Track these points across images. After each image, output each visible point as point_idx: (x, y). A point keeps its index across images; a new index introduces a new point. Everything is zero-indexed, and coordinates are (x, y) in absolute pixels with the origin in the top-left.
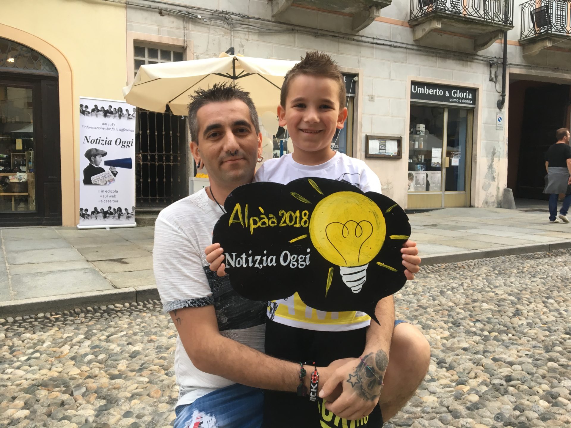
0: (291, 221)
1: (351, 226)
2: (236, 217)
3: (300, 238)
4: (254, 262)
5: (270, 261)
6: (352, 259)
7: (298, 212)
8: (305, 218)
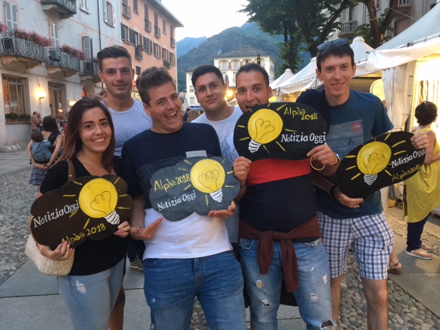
1: (209, 174)
2: (157, 187)
4: (171, 204)
5: (179, 201)
6: (214, 188)
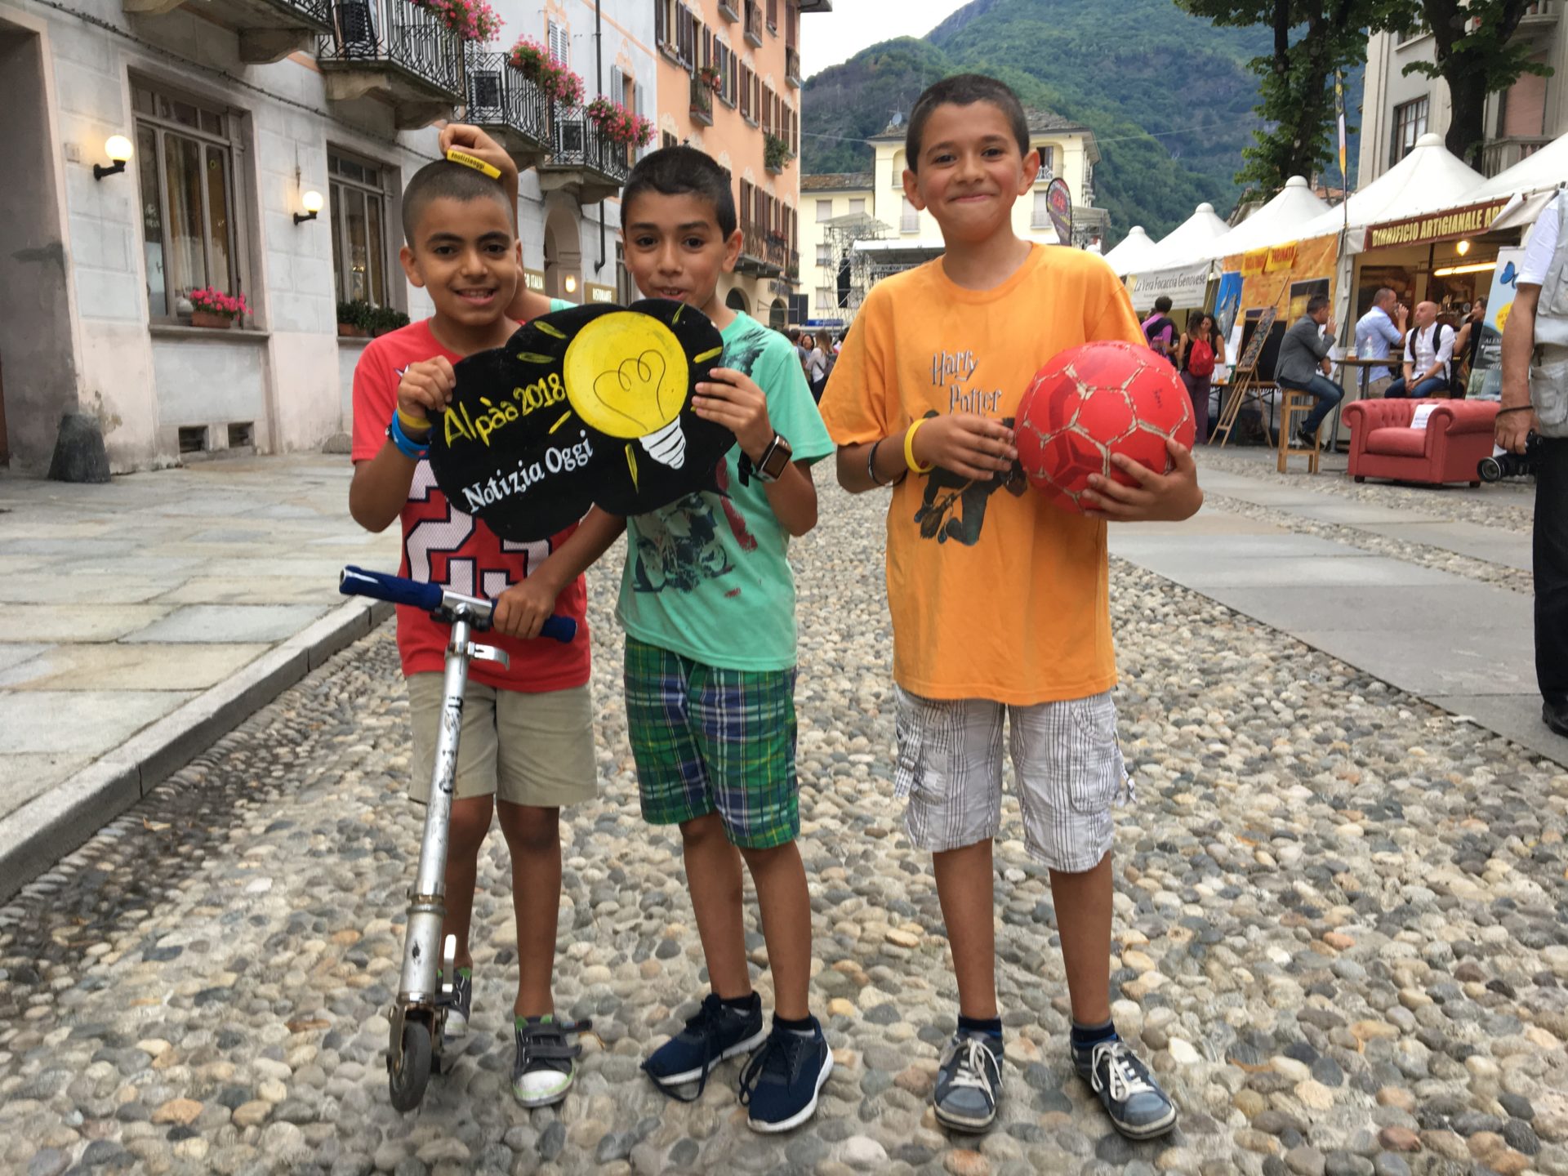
0: (536, 399)
1: (630, 369)
2: (454, 429)
3: (563, 419)
4: (511, 485)
5: (533, 475)
6: (652, 418)
7: (541, 381)
8: (556, 387)
